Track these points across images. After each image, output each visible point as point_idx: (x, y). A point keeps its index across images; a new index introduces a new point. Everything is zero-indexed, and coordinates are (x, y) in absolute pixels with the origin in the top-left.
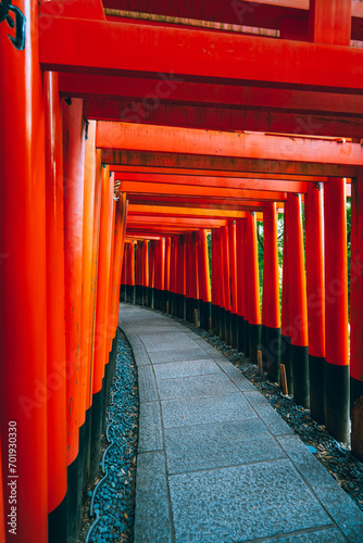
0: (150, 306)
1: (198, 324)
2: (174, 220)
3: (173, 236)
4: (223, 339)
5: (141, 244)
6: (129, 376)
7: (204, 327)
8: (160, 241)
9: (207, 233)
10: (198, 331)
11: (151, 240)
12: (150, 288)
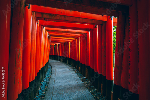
0: (57, 60)
1: (68, 63)
2: (61, 40)
3: (63, 43)
4: (72, 65)
5: (56, 45)
6: (50, 71)
7: (69, 63)
8: (60, 44)
9: (70, 43)
10: (67, 64)
11: (58, 44)
12: (58, 56)
